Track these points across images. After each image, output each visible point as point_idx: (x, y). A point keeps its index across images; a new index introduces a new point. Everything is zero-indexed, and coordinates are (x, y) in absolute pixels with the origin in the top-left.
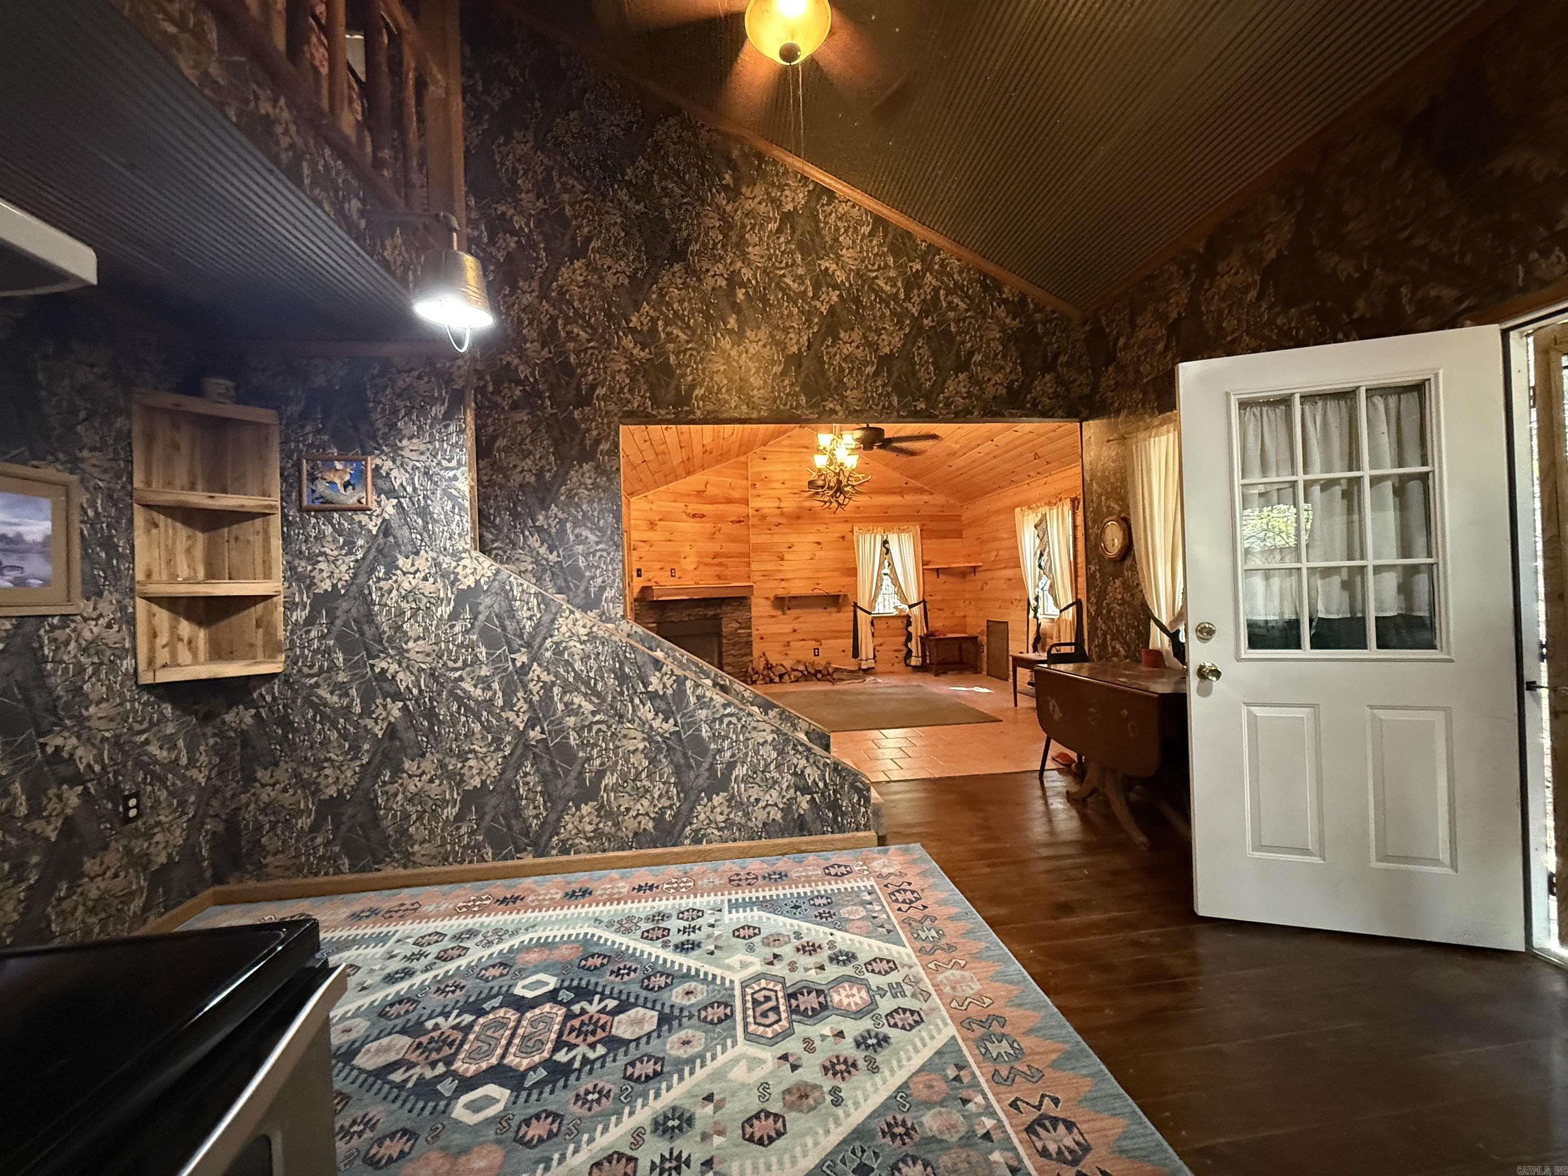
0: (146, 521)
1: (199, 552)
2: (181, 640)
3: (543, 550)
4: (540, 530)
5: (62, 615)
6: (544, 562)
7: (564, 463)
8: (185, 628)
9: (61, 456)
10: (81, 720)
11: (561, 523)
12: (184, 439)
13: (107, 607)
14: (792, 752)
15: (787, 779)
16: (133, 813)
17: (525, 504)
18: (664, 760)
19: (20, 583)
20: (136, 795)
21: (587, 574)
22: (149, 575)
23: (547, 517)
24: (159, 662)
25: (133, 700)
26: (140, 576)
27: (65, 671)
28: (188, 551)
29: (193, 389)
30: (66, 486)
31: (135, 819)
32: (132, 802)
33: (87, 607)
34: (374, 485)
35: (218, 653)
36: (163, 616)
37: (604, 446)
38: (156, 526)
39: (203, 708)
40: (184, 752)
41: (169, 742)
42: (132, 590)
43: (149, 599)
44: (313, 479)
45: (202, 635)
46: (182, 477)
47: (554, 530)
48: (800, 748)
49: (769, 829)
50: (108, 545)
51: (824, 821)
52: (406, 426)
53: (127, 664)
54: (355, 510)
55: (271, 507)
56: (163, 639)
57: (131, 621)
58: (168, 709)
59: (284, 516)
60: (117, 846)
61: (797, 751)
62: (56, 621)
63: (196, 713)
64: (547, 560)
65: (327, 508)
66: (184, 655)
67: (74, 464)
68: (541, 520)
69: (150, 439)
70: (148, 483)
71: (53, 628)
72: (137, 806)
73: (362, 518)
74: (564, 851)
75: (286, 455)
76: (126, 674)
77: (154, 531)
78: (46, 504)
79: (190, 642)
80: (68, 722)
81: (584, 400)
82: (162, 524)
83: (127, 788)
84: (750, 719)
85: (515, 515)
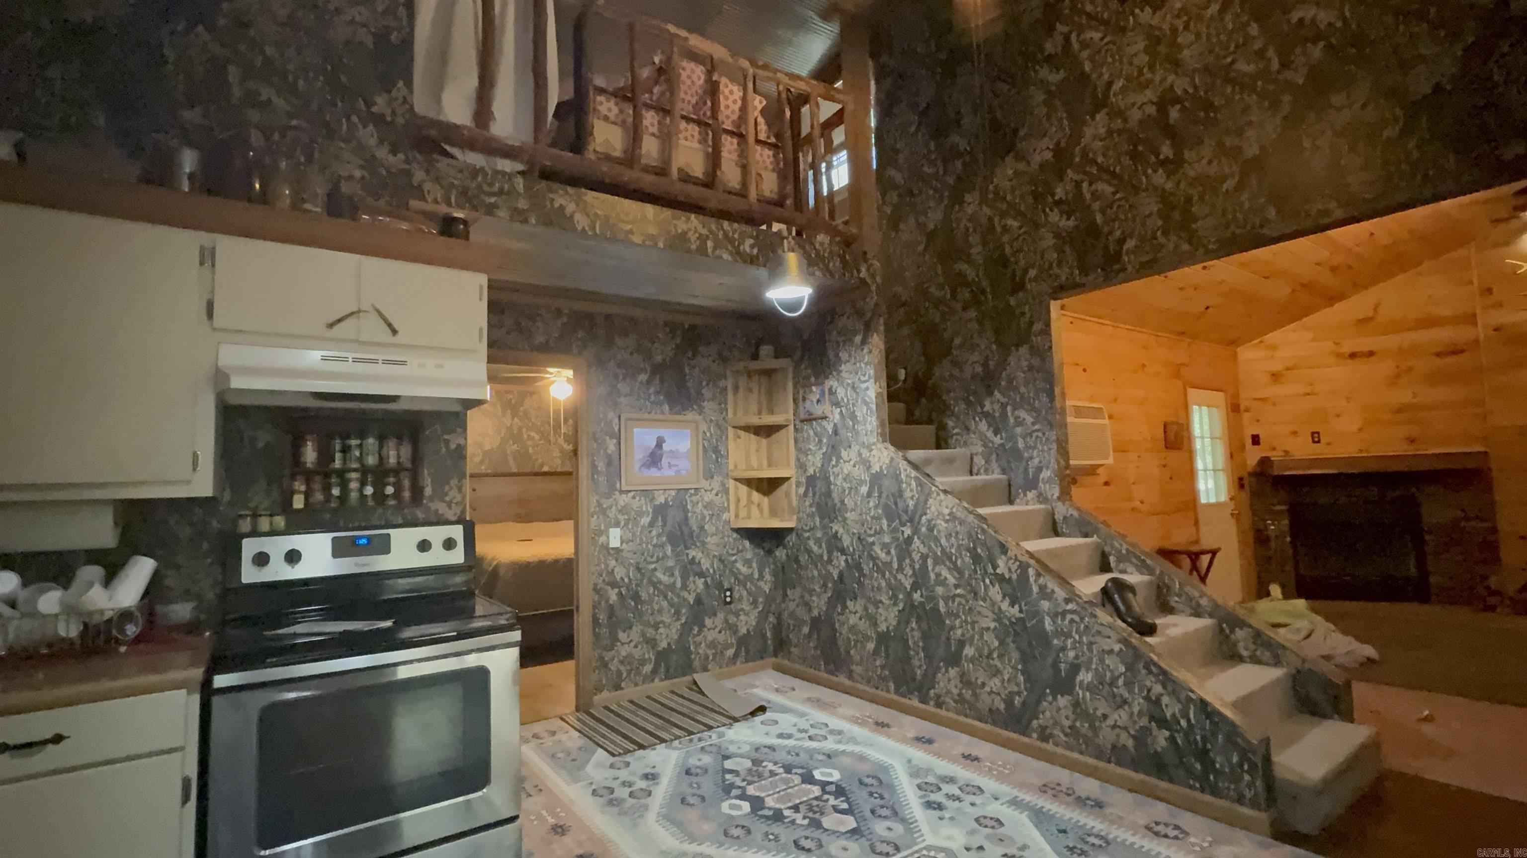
0: (734, 435)
1: (764, 451)
2: (753, 503)
3: (990, 434)
4: (986, 415)
5: (695, 489)
6: (991, 445)
7: (1005, 349)
8: (756, 496)
9: (695, 407)
10: (704, 543)
11: (1004, 406)
12: (754, 386)
13: (716, 484)
14: (1144, 672)
15: (1138, 704)
16: (728, 599)
17: (975, 393)
18: (1012, 644)
19: (678, 472)
20: (730, 590)
21: (1026, 455)
22: (736, 467)
23: (992, 403)
24: (741, 516)
25: (728, 536)
26: (731, 467)
27: (697, 517)
28: (757, 451)
29: (755, 357)
30: (696, 422)
31: (730, 603)
32: (728, 593)
33: (704, 484)
34: (830, 400)
35: (774, 513)
36: (744, 489)
37: (1037, 327)
38: (739, 437)
39: (767, 545)
40: (756, 570)
41: (747, 563)
42: (727, 474)
43: (736, 480)
44: (804, 399)
45: (766, 500)
46: (754, 408)
47: (997, 414)
48: (1153, 668)
49: (1117, 754)
50: (716, 451)
51: (1190, 772)
52: (843, 355)
53: (725, 516)
54: (822, 418)
55: (787, 420)
56: (743, 502)
57: (727, 492)
58: (747, 543)
59: (795, 425)
60: (721, 616)
61: (1150, 672)
62: (693, 491)
63: (763, 548)
64: (993, 443)
65: (810, 419)
66: (755, 511)
67: (701, 411)
68: (988, 407)
69: (736, 388)
70: (735, 414)
71: (692, 495)
72: (730, 596)
73: (824, 423)
74: (939, 705)
75: (795, 387)
76: (725, 521)
77: (738, 440)
78: (688, 431)
79: (759, 505)
80: (698, 544)
81: (1018, 287)
82: (742, 437)
83: (726, 586)
84: (1093, 620)
85: (969, 403)
